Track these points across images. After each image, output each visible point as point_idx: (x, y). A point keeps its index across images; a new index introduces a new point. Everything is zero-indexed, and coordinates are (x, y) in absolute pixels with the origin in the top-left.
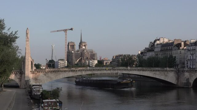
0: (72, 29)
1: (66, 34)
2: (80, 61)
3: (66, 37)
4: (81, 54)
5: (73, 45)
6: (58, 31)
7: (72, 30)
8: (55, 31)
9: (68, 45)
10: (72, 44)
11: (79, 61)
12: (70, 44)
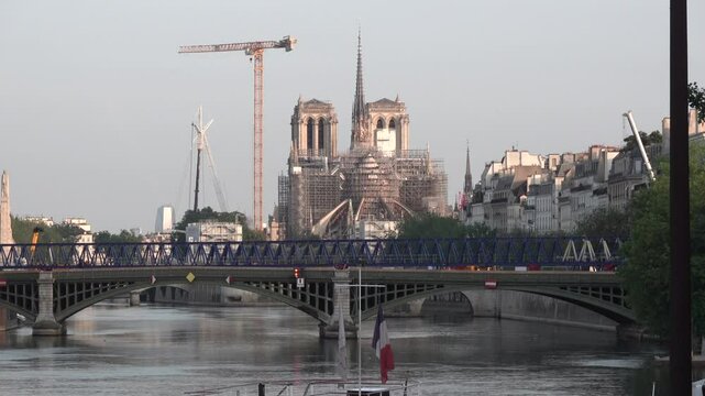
0: (285, 44)
1: (259, 72)
2: (339, 221)
3: (259, 88)
4: (347, 183)
5: (321, 120)
6: (217, 48)
7: (289, 49)
8: (200, 49)
9: (295, 122)
10: (315, 116)
11: (334, 222)
12: (304, 116)
